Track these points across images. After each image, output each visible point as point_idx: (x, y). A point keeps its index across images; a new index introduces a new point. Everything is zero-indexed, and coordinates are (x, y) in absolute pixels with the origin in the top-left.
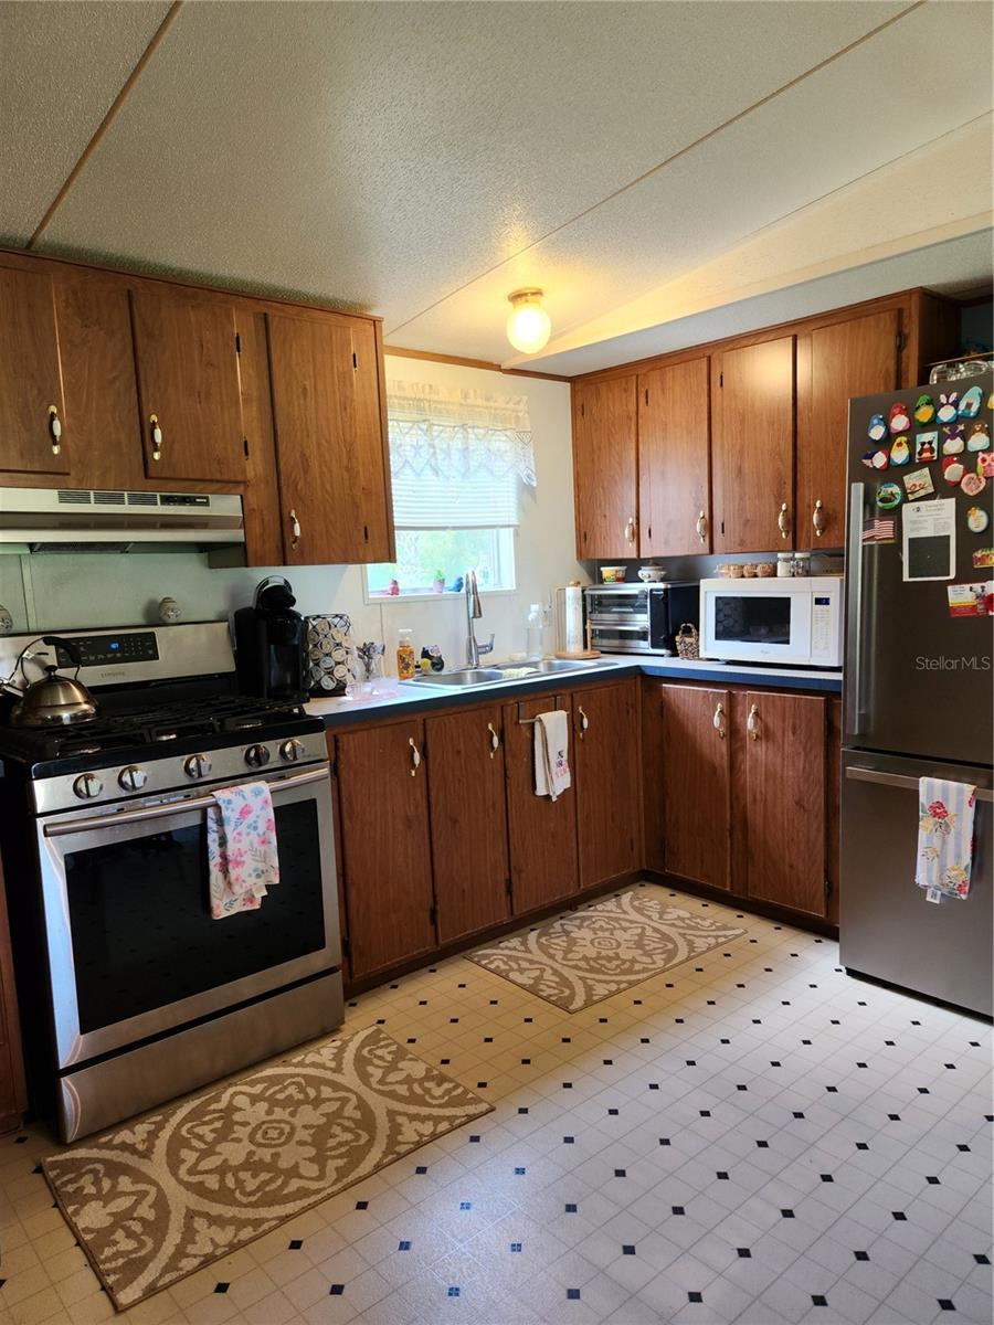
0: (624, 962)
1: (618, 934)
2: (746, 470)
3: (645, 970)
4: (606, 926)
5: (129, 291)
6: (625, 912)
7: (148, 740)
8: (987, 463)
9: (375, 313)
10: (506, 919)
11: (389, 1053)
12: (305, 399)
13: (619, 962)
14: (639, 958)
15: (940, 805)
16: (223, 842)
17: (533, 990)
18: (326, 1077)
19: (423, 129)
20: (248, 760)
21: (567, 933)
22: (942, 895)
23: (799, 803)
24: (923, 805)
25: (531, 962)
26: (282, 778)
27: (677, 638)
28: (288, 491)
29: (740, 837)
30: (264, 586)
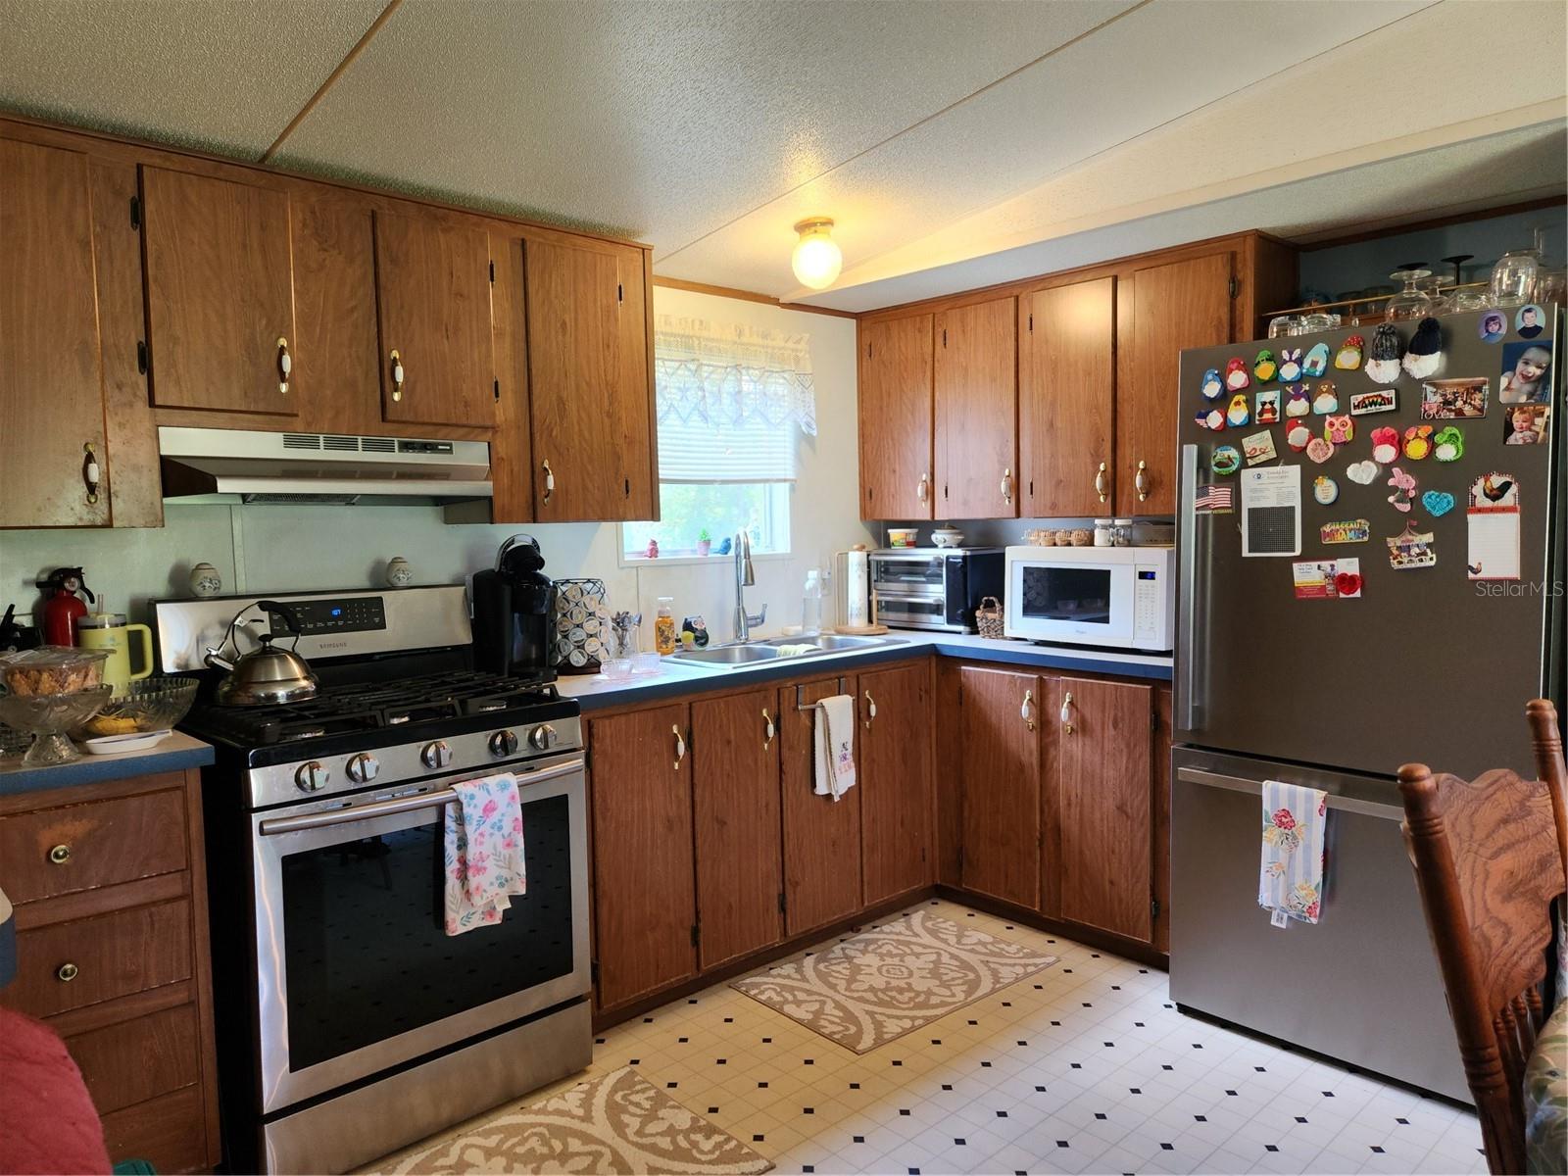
0: (918, 994)
1: (910, 960)
2: (1059, 424)
3: (943, 1004)
4: (895, 951)
5: (373, 211)
6: (917, 935)
7: (381, 724)
8: (1334, 428)
9: (643, 240)
10: (778, 941)
11: (647, 1099)
12: (564, 335)
13: (912, 995)
14: (936, 990)
15: (1287, 814)
16: (462, 844)
17: (812, 1026)
18: (575, 1127)
19: (720, 50)
20: (492, 746)
21: (849, 959)
22: (1290, 918)
23: (1121, 808)
24: (1267, 813)
25: (809, 992)
26: (530, 769)
27: (978, 613)
28: (541, 438)
29: (1052, 848)
30: (508, 546)
